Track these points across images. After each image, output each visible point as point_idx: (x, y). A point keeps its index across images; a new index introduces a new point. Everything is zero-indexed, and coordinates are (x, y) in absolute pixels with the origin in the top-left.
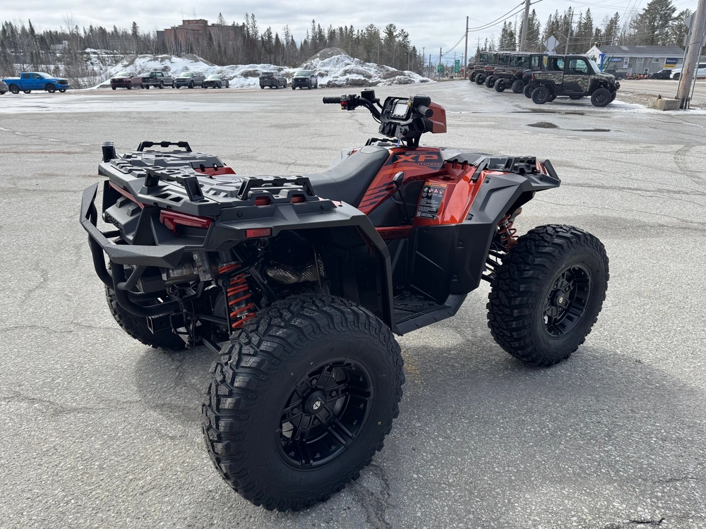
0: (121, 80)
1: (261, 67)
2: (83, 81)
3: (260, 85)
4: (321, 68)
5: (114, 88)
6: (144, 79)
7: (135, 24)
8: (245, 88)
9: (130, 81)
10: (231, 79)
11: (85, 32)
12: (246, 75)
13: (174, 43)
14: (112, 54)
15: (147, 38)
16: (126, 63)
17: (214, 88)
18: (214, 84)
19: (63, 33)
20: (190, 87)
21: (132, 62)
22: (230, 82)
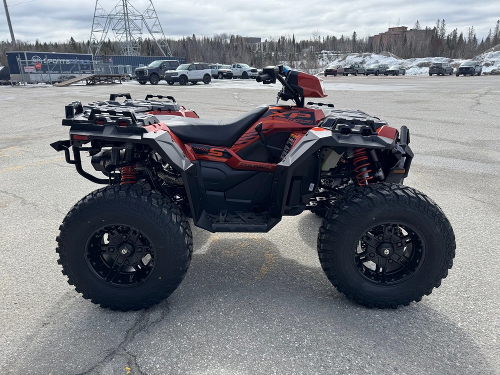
0: (331, 70)
1: (435, 60)
2: (312, 71)
3: (429, 73)
4: (488, 59)
5: (326, 76)
6: (346, 69)
7: (355, 33)
8: (417, 75)
9: (336, 71)
10: (408, 68)
11: (324, 40)
12: (421, 66)
13: (378, 45)
14: (336, 53)
15: (361, 42)
16: (340, 59)
17: (393, 75)
18: (394, 73)
19: (311, 42)
20: (376, 75)
21: (344, 59)
22: (406, 71)
